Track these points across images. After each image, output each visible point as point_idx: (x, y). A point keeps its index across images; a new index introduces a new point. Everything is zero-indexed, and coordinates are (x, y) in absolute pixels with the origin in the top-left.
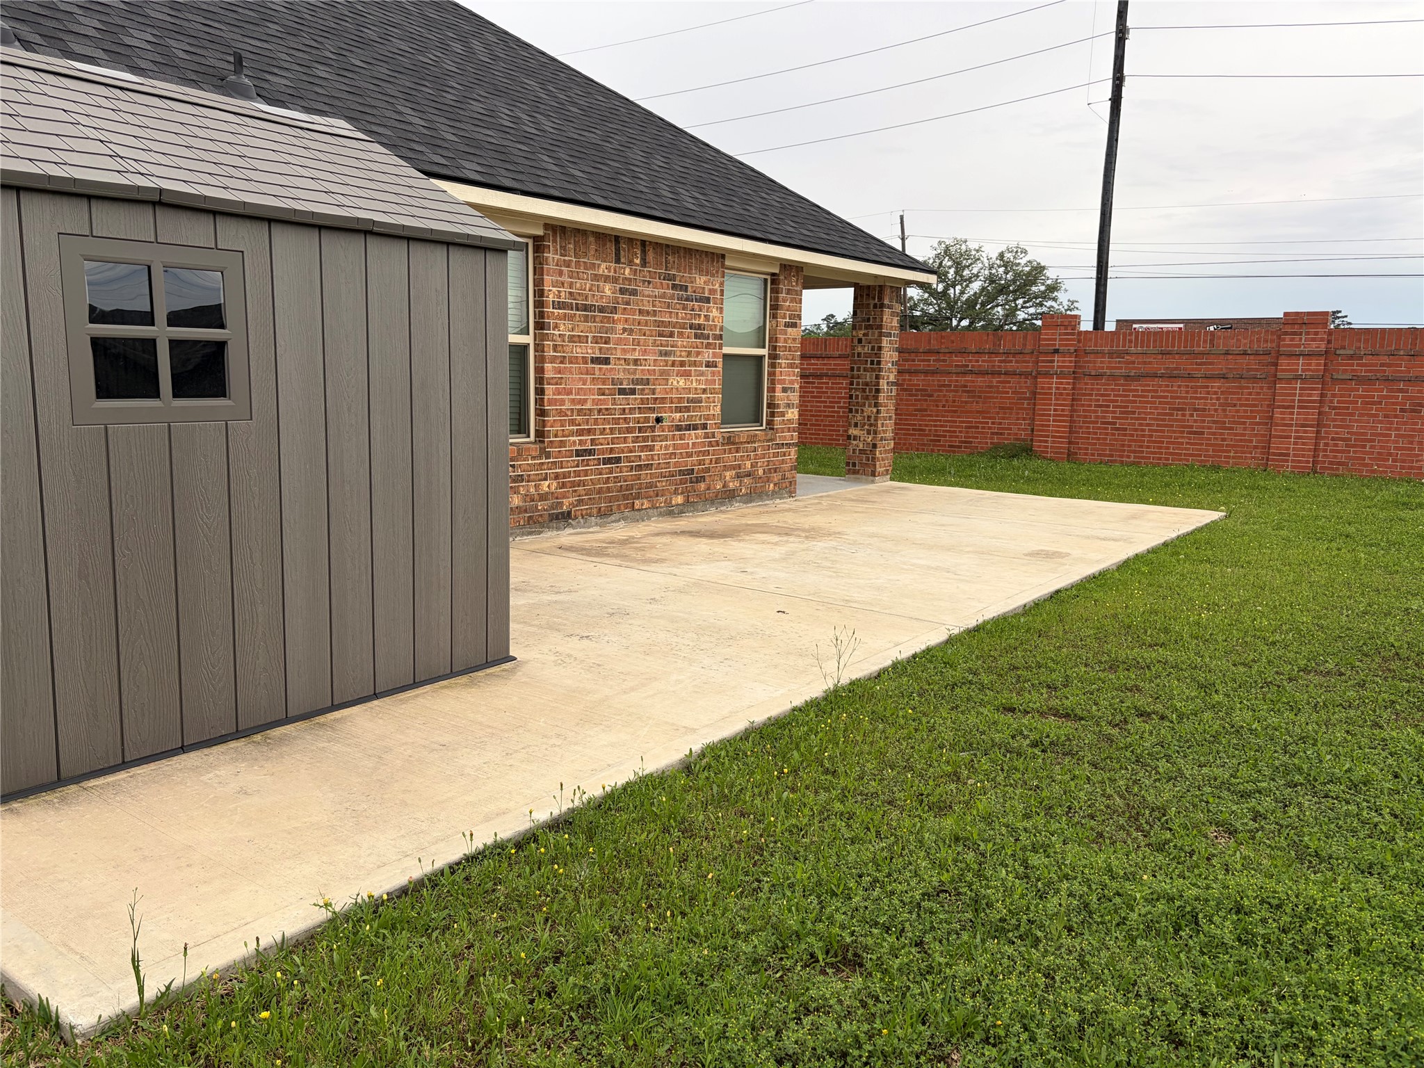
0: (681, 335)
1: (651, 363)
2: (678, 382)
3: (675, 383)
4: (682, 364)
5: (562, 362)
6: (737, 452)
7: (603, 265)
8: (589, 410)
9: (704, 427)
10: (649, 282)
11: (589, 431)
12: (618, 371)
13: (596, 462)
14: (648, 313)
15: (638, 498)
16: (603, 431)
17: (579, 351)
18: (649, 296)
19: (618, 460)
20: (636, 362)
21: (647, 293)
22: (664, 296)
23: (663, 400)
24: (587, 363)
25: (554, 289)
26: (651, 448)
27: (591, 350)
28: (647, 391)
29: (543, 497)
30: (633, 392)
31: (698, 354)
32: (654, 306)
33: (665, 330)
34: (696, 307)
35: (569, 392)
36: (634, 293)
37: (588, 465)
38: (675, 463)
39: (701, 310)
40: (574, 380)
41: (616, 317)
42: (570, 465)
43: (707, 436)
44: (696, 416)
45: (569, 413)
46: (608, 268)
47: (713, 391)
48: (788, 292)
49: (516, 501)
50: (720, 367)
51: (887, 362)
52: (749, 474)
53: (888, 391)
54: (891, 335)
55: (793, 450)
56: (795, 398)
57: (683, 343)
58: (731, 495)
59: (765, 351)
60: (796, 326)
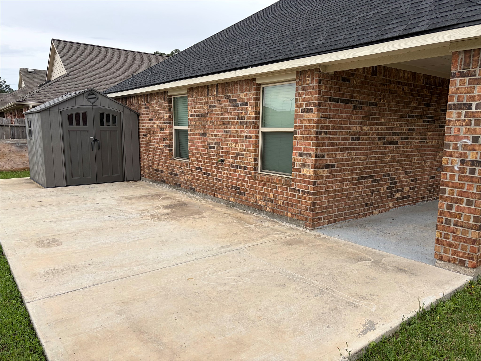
0: (233, 123)
1: (221, 136)
2: (232, 145)
3: (230, 145)
4: (234, 136)
5: (192, 135)
6: (264, 186)
7: (204, 98)
8: (200, 153)
9: (245, 168)
10: (220, 101)
11: (200, 161)
12: (209, 139)
13: (202, 173)
14: (219, 114)
15: (216, 192)
16: (204, 162)
17: (197, 131)
18: (220, 107)
19: (209, 174)
20: (215, 135)
21: (219, 106)
22: (226, 106)
23: (226, 153)
24: (199, 136)
25: (190, 110)
26: (221, 173)
27: (199, 131)
28: (219, 148)
29: (188, 181)
30: (214, 148)
31: (241, 132)
32: (222, 111)
33: (226, 121)
34: (240, 109)
35: (195, 146)
36: (214, 107)
37: (199, 174)
38: (231, 182)
39: (243, 110)
40: (195, 141)
41: (208, 117)
42: (195, 172)
43: (246, 173)
44: (240, 162)
45: (194, 153)
46: (205, 99)
47: (249, 151)
48: (304, 88)
49: (182, 180)
50: (253, 139)
51: (458, 138)
52: (271, 201)
53: (462, 170)
54: (469, 107)
55: (308, 197)
56: (311, 161)
57: (234, 127)
58: (260, 209)
59: (291, 130)
60: (311, 110)
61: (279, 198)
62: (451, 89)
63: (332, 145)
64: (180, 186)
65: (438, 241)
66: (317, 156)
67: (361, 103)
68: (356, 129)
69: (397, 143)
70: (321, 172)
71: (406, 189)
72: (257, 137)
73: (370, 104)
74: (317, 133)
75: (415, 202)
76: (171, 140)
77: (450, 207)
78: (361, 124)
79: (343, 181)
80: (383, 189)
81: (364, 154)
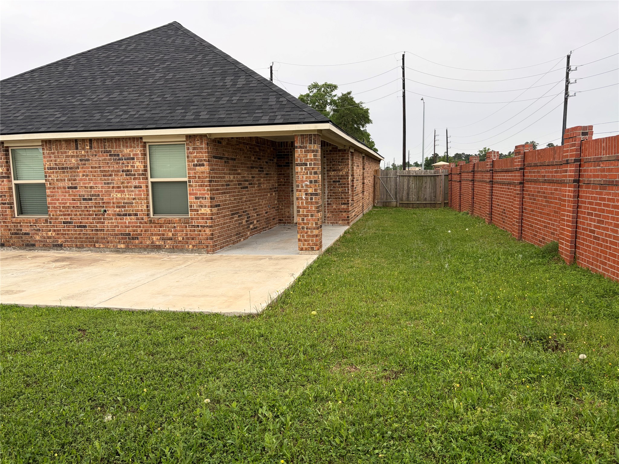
0: (117, 175)
1: (100, 187)
2: (117, 195)
3: (115, 196)
4: (119, 187)
5: (53, 189)
6: (161, 227)
7: (70, 152)
8: (68, 206)
9: (136, 215)
10: (96, 155)
11: (69, 215)
12: (82, 192)
13: (73, 227)
14: (96, 167)
15: (97, 243)
16: (76, 215)
17: (60, 184)
18: (96, 161)
19: (85, 227)
20: (91, 187)
21: (95, 160)
22: (105, 160)
23: (108, 203)
24: (65, 189)
25: (48, 163)
26: (103, 223)
27: (67, 184)
28: (98, 199)
29: (49, 238)
30: (91, 199)
31: (128, 183)
32: (99, 164)
33: (106, 174)
34: (125, 162)
35: (58, 200)
36: (88, 160)
37: (69, 227)
38: (118, 230)
39: (128, 164)
40: (59, 194)
41: (78, 170)
42: (61, 227)
43: (138, 219)
44: (130, 210)
45: (58, 207)
46: (73, 152)
47: (140, 199)
48: (194, 149)
49: (38, 238)
50: (144, 188)
51: (302, 181)
52: (171, 239)
53: (307, 199)
54: (306, 165)
55: (207, 230)
56: (207, 202)
57: (117, 180)
58: (158, 248)
59: (186, 179)
60: (203, 165)
61: (179, 235)
63: (217, 190)
64: (34, 245)
65: (299, 240)
66: (211, 198)
67: (228, 158)
68: (227, 178)
69: (247, 187)
70: (215, 210)
72: (147, 187)
73: (232, 159)
74: (210, 181)
76: (11, 196)
77: (303, 220)
78: (229, 174)
79: (224, 216)
80: (244, 222)
81: (234, 196)
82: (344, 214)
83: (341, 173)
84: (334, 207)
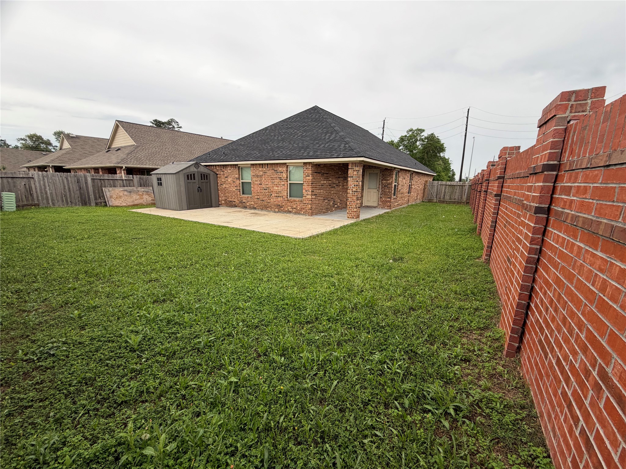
0: (276, 179)
1: (270, 185)
3: (275, 188)
4: (277, 185)
5: (254, 184)
6: (292, 203)
8: (259, 192)
9: (283, 197)
10: (269, 171)
11: (259, 195)
12: (263, 186)
13: (260, 200)
15: (268, 208)
16: (261, 196)
17: (256, 183)
18: (269, 173)
19: (264, 201)
20: (267, 184)
22: (272, 173)
23: (273, 191)
24: (258, 185)
25: (252, 174)
26: (270, 200)
27: (259, 182)
28: (269, 189)
29: (252, 204)
30: (267, 189)
31: (280, 183)
32: (270, 175)
33: (272, 179)
34: (279, 174)
35: (255, 189)
36: (266, 173)
37: (258, 201)
38: (275, 203)
39: (281, 175)
40: (256, 187)
41: (263, 177)
42: (256, 200)
43: (283, 199)
44: (280, 195)
45: (255, 192)
47: (284, 190)
48: (306, 169)
49: (248, 204)
50: (286, 186)
51: (351, 185)
52: (295, 208)
53: (352, 194)
54: (353, 177)
55: (309, 205)
56: (310, 193)
57: (277, 181)
58: (290, 212)
59: (302, 182)
60: (309, 176)
61: (298, 207)
62: (349, 172)
63: (316, 187)
64: (246, 207)
65: (348, 213)
66: (312, 191)
67: (323, 173)
68: (322, 182)
69: (335, 187)
70: (314, 197)
71: (339, 204)
72: (287, 185)
73: (326, 173)
74: (312, 184)
75: (341, 209)
76: (240, 187)
77: (350, 203)
78: (324, 180)
79: (319, 200)
80: (331, 203)
81: (325, 191)
82: (388, 203)
83: (388, 182)
84: (384, 199)
